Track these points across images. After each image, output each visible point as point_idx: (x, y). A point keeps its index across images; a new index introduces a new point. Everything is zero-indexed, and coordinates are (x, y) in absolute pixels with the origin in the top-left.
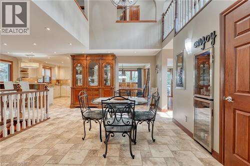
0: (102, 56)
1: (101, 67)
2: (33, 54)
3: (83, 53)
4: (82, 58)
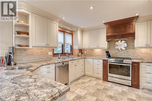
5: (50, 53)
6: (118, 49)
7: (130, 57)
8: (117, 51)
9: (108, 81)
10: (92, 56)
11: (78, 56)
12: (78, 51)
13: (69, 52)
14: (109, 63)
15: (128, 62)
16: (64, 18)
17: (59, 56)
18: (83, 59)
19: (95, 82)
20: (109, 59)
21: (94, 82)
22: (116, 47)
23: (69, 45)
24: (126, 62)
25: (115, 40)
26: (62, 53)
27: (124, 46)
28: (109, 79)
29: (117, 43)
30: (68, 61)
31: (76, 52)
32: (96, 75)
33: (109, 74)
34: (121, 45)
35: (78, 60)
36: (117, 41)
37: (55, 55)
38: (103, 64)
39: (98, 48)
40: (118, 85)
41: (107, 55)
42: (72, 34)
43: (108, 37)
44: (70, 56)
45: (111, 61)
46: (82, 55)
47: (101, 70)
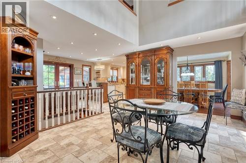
0: (154, 51)
1: (153, 64)
2: (101, 58)
3: (135, 51)
4: (135, 57)
12: (121, 80)
13: (115, 81)
23: (116, 77)
42: (117, 70)
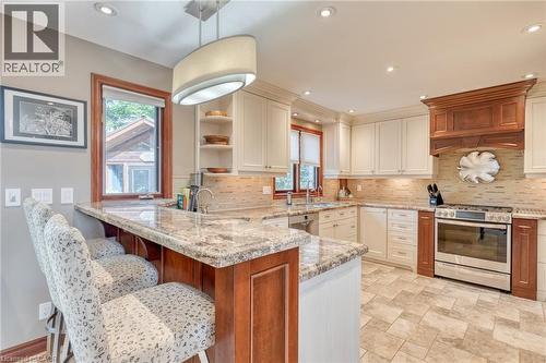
5: (268, 190)
6: (468, 180)
7: (510, 205)
8: (465, 187)
9: (435, 276)
10: (379, 199)
11: (338, 199)
12: (336, 185)
13: (312, 187)
14: (437, 221)
15: (500, 218)
16: (307, 93)
17: (289, 197)
18: (355, 209)
19: (395, 277)
20: (438, 210)
21: (392, 277)
22: (464, 174)
23: (312, 168)
24: (492, 217)
25: (457, 151)
26: (294, 191)
27: (489, 171)
28: (439, 268)
29: (464, 161)
30: (317, 212)
31: (331, 187)
32: (395, 257)
33: (439, 255)
34: (478, 166)
35: (340, 211)
36: (467, 154)
37: (278, 194)
38: (420, 222)
39: (401, 175)
40: (467, 286)
41: (432, 197)
42: (320, 134)
43: (435, 144)
44: (317, 199)
45: (446, 214)
46: (351, 196)
47: (411, 241)
